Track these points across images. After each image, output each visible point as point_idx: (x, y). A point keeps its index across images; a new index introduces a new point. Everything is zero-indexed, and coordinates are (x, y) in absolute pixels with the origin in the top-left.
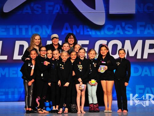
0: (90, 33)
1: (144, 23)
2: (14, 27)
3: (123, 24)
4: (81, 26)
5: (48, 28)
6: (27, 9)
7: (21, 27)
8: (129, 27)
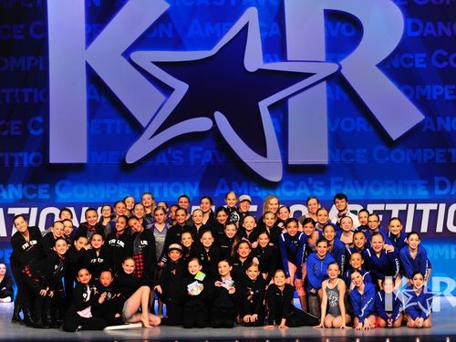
0: (259, 194)
1: (341, 179)
2: (141, 185)
3: (310, 180)
4: (245, 183)
5: (193, 185)
6: (161, 158)
7: (151, 185)
8: (319, 185)
